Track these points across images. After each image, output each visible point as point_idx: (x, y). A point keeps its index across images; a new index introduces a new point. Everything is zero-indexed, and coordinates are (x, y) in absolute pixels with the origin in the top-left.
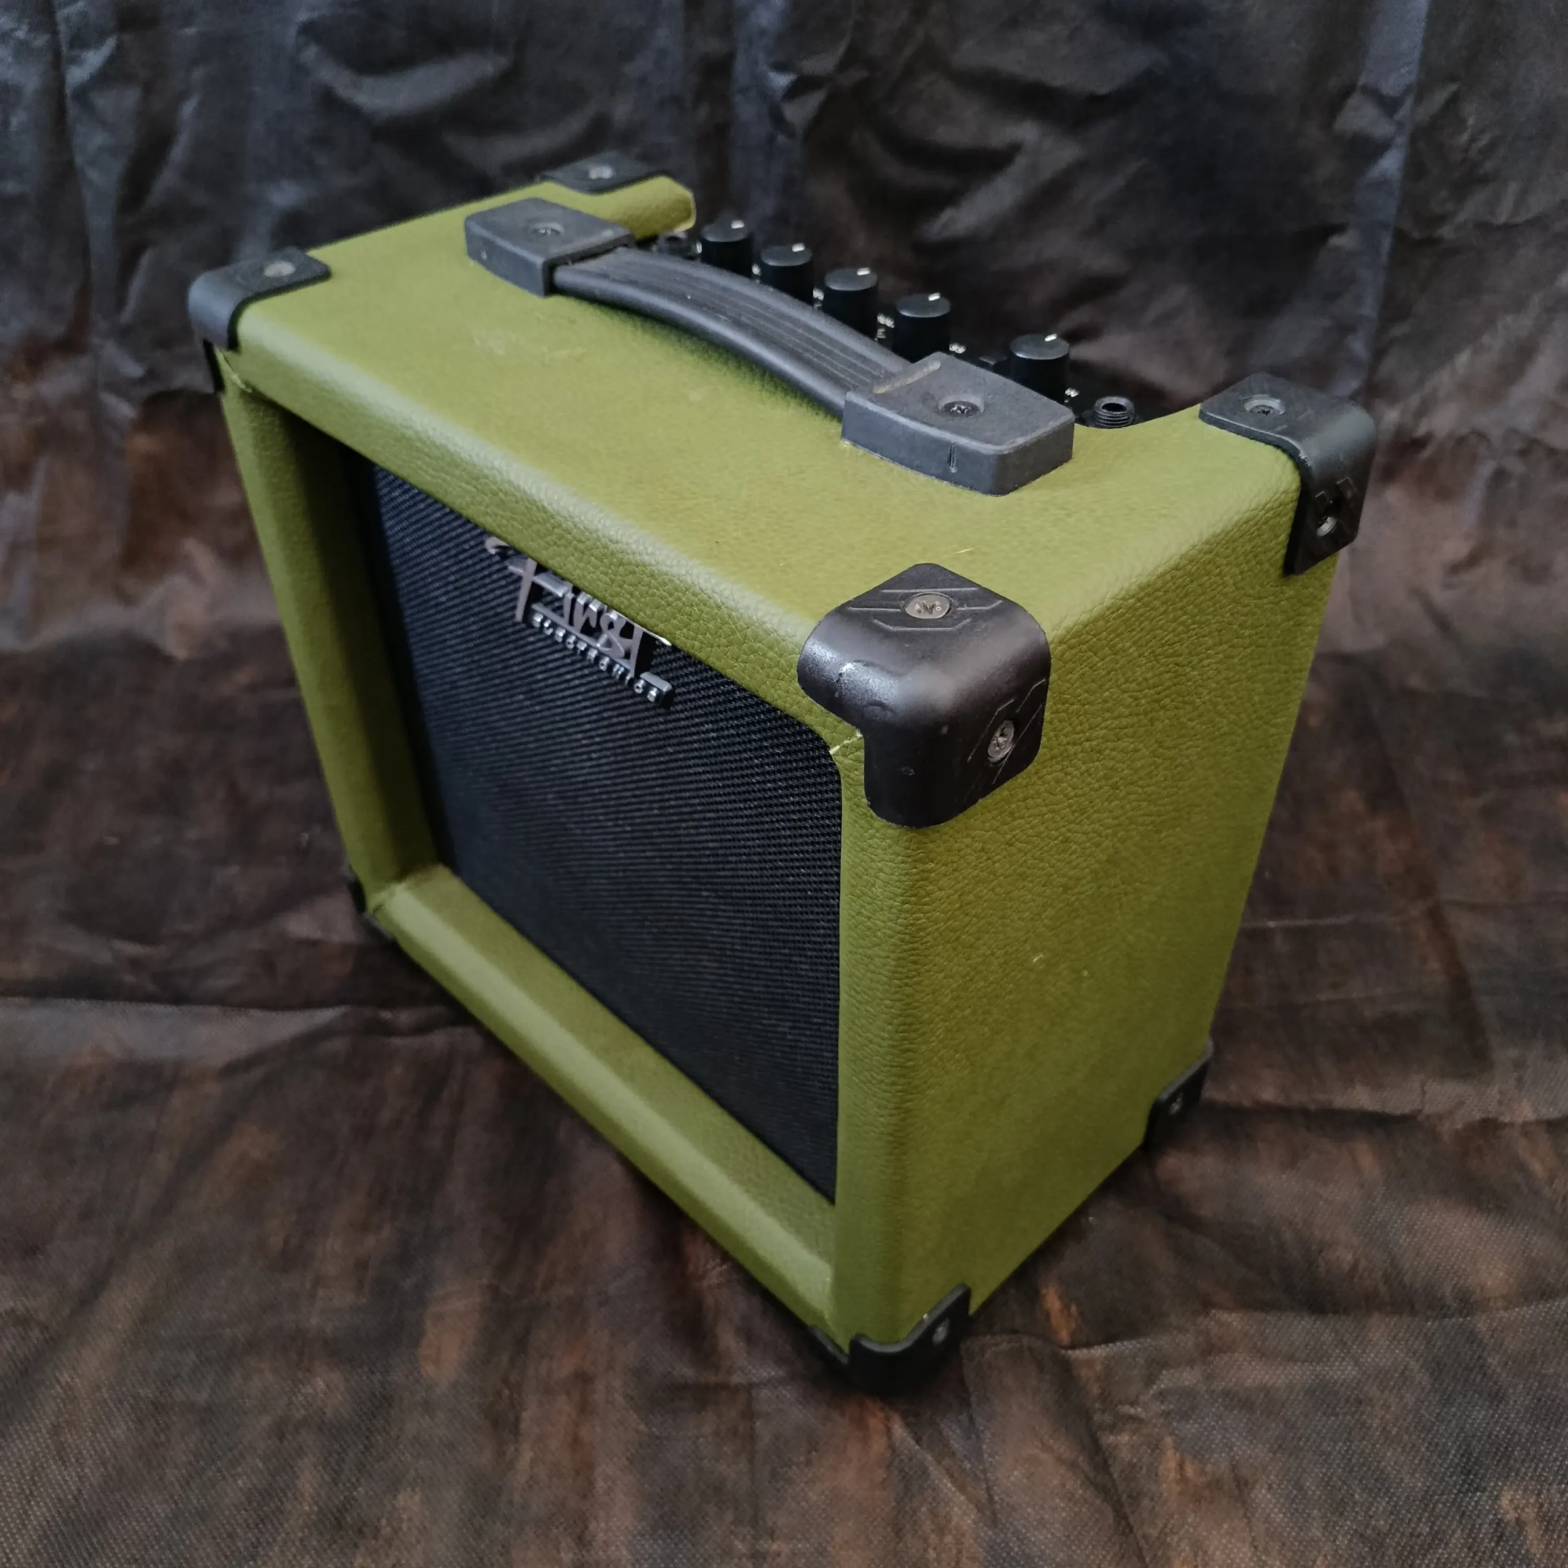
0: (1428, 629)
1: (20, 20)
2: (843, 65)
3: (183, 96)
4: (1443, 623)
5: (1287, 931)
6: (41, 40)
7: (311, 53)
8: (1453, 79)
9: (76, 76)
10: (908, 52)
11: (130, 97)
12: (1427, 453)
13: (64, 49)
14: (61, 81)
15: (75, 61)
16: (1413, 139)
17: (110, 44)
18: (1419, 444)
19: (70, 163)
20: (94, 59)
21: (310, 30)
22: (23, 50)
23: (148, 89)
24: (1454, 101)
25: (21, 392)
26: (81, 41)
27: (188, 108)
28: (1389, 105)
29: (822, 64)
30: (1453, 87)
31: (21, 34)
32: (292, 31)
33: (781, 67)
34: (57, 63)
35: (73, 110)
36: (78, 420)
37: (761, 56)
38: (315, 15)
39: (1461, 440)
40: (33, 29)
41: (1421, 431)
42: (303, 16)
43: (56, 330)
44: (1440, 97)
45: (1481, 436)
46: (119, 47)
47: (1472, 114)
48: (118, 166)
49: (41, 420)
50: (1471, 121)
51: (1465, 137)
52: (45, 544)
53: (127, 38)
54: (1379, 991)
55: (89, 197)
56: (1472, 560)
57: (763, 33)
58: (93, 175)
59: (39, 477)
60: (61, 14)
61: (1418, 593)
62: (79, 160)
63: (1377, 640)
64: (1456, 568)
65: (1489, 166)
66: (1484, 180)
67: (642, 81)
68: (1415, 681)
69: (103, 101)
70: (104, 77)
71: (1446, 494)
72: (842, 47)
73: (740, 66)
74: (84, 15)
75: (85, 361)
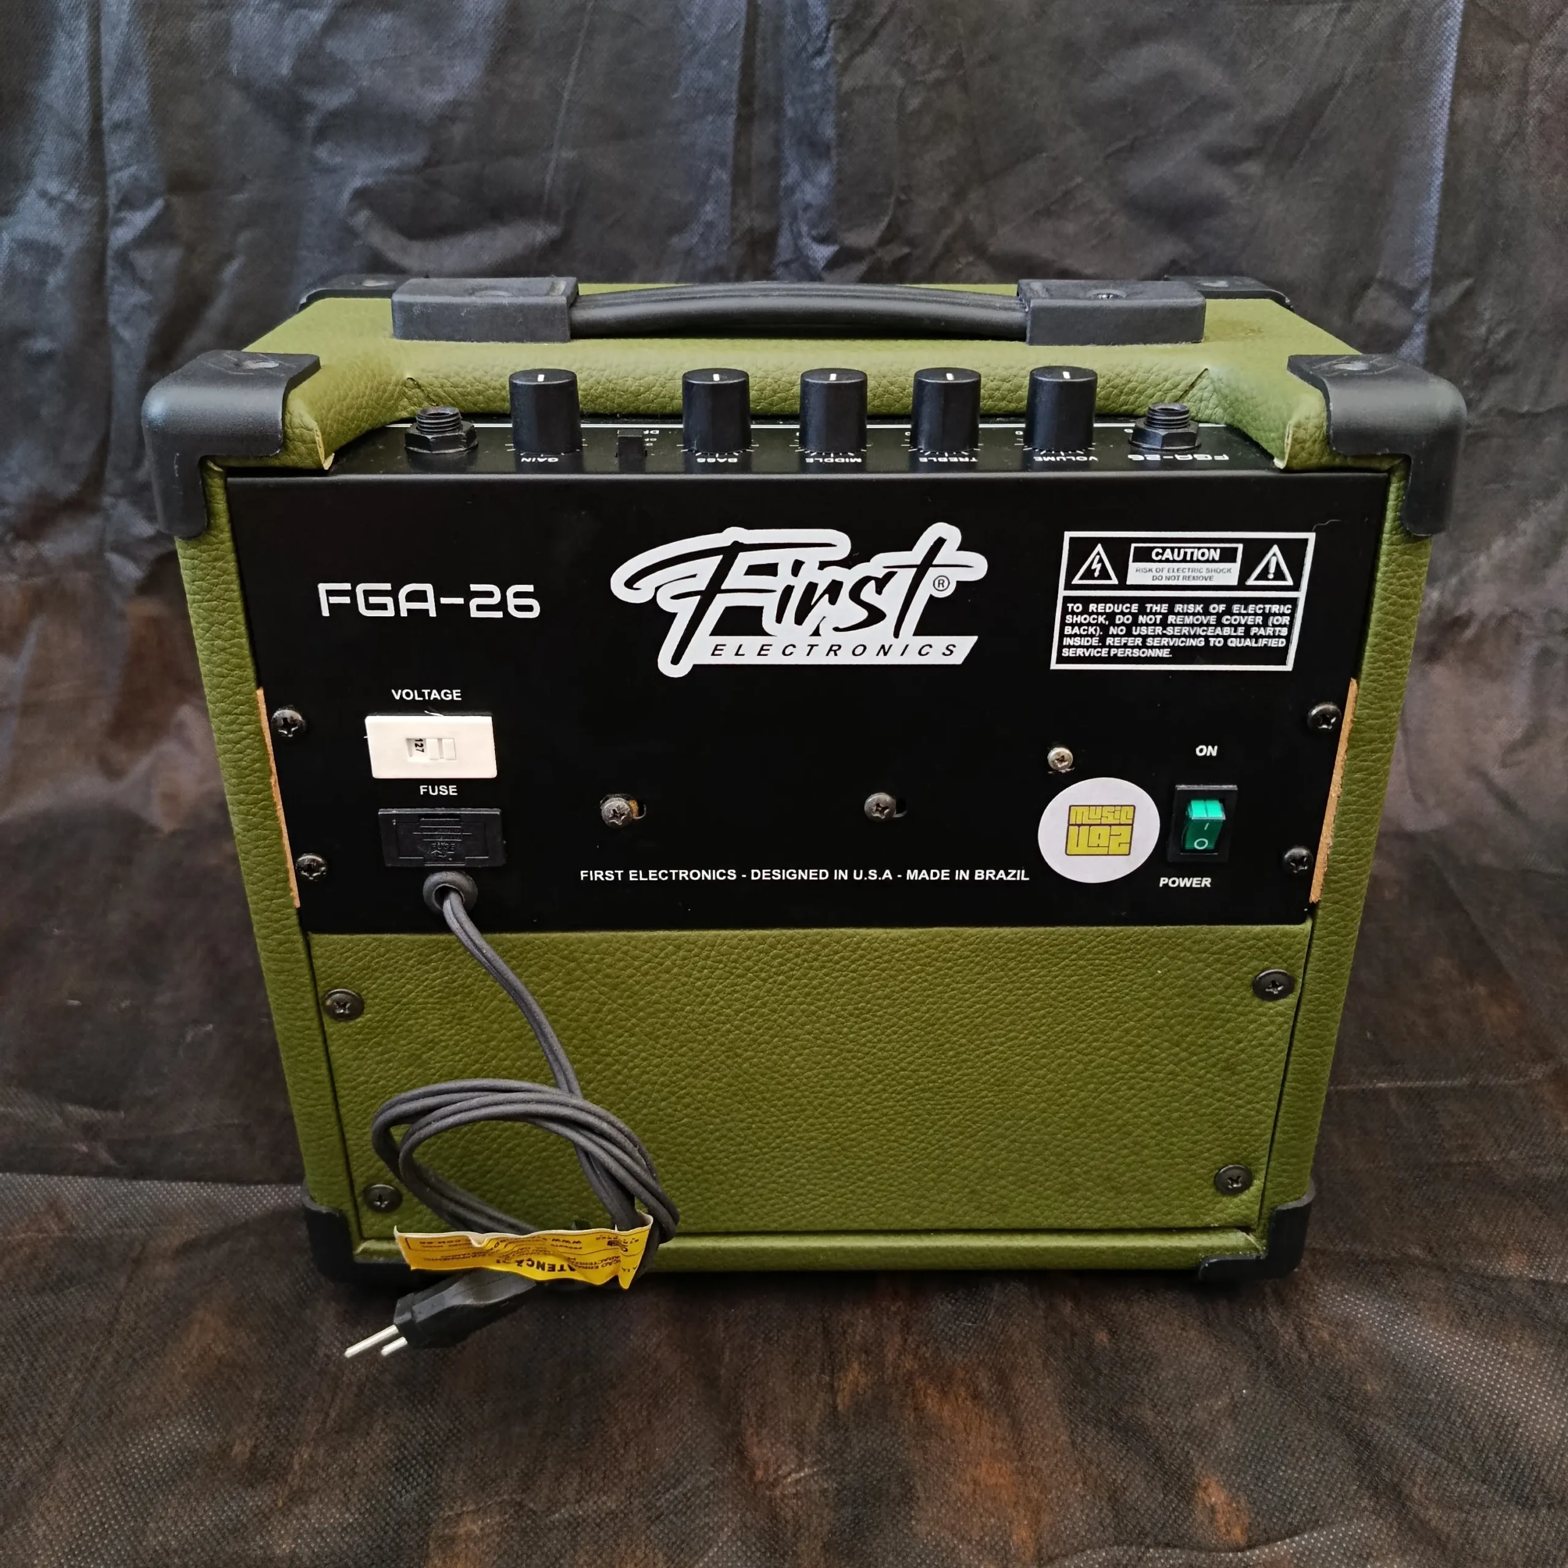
0: (1491, 807)
1: (70, 184)
2: (885, 241)
3: (228, 257)
4: (1506, 801)
5: (1400, 1091)
6: (89, 204)
7: (363, 216)
8: (1467, 274)
9: (121, 236)
10: (948, 232)
11: (172, 257)
12: (1469, 633)
13: (111, 212)
14: (105, 241)
15: (119, 222)
16: (1431, 329)
17: (159, 203)
18: (1461, 623)
19: (104, 322)
20: (139, 220)
21: (361, 195)
22: (70, 211)
23: (190, 249)
24: (1468, 294)
25: (22, 552)
26: (128, 203)
27: (232, 268)
28: (1408, 297)
29: (864, 237)
30: (1467, 282)
31: (71, 196)
32: (346, 196)
33: (822, 240)
34: (103, 222)
35: (111, 272)
36: (80, 580)
37: (804, 229)
38: (370, 181)
39: (1503, 620)
40: (84, 191)
41: (1462, 610)
42: (357, 183)
43: (68, 489)
44: (1455, 291)
45: (1523, 615)
46: (167, 207)
47: (1488, 307)
48: (150, 325)
49: (39, 581)
50: (1487, 315)
51: (1483, 330)
52: (28, 710)
53: (175, 200)
54: (1513, 1153)
55: (118, 355)
56: (1529, 739)
57: (808, 207)
58: (126, 334)
59: (31, 639)
60: (111, 181)
61: (1477, 772)
62: (112, 319)
63: (1440, 819)
64: (1512, 748)
65: (1509, 357)
66: (1505, 370)
67: (689, 253)
68: (1487, 858)
69: (144, 260)
70: (148, 238)
71: (1493, 674)
72: (883, 225)
73: (784, 240)
74: (135, 178)
75: (94, 522)
